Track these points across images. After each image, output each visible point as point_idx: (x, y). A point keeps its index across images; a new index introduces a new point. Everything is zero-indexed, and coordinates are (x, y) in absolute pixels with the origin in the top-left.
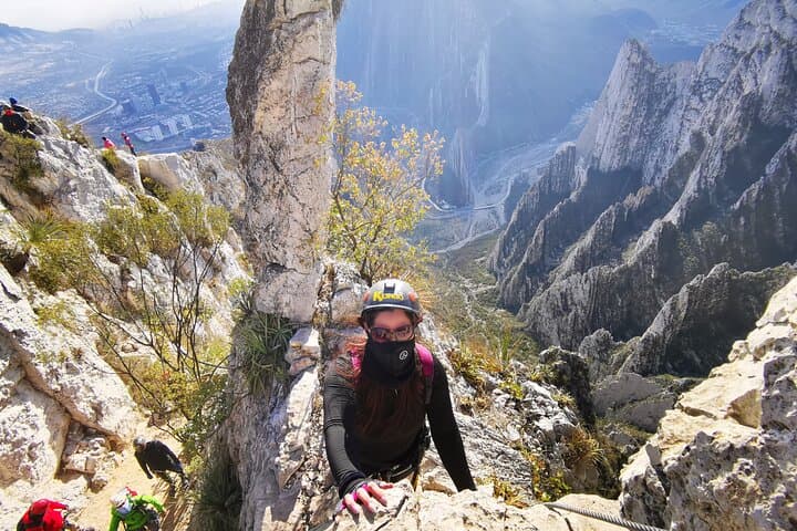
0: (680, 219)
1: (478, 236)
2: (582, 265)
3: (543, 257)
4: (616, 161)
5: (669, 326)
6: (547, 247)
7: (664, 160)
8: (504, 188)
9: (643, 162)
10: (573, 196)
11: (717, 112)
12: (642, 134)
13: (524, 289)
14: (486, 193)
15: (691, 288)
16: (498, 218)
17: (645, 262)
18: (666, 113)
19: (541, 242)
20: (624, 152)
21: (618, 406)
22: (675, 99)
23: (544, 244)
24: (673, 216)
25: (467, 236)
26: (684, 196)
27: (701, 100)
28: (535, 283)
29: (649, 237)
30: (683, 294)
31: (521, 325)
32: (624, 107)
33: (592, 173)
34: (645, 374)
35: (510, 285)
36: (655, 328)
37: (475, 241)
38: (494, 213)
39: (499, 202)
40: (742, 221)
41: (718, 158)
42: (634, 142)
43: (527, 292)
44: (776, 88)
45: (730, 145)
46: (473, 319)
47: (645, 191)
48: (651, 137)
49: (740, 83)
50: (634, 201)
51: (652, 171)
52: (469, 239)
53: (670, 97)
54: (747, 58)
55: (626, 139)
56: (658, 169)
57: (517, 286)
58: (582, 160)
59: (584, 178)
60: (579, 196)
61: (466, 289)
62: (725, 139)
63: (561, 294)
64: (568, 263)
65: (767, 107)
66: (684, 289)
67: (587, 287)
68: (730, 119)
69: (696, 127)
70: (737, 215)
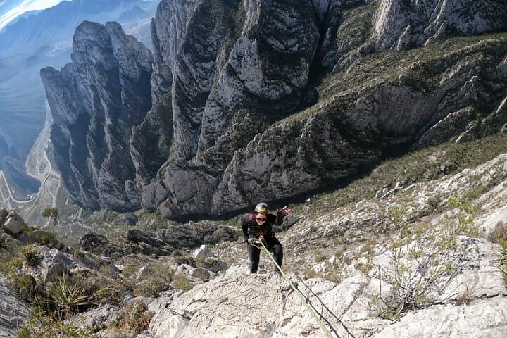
0: (111, 120)
1: (56, 193)
2: (98, 166)
3: (85, 176)
4: (74, 116)
5: (139, 161)
6: (83, 172)
7: (90, 102)
8: (46, 163)
9: (84, 108)
10: (72, 143)
11: (92, 75)
12: (75, 99)
13: (92, 195)
14: (41, 173)
15: (132, 143)
16: (55, 177)
17: (115, 146)
18: (76, 85)
19: (78, 172)
20: (74, 110)
21: (153, 202)
22: (75, 78)
23: (81, 172)
24: (108, 122)
25: (52, 199)
26: (106, 111)
27: (84, 73)
28: (93, 189)
29: (108, 137)
30: (133, 148)
31: (105, 210)
32: (59, 95)
33: (70, 127)
34: (149, 183)
35: (87, 200)
36: (137, 165)
37: (58, 196)
38: (52, 177)
39: (49, 170)
40: (129, 106)
41: (104, 91)
42: (74, 104)
43: (94, 195)
44: (102, 57)
45: (104, 84)
46: (90, 227)
47: (93, 119)
48: (79, 97)
49: (91, 61)
50: (92, 127)
51: (90, 109)
52: (55, 198)
53: (73, 79)
54: (87, 53)
55: (70, 105)
56: (91, 107)
57: (89, 197)
58: (62, 127)
59: (68, 132)
60: (74, 141)
61: (75, 220)
62: (101, 83)
63: (104, 184)
64: (94, 170)
65: (105, 64)
66: (131, 146)
67: (107, 173)
68: (97, 75)
69: (90, 84)
70: (125, 104)
